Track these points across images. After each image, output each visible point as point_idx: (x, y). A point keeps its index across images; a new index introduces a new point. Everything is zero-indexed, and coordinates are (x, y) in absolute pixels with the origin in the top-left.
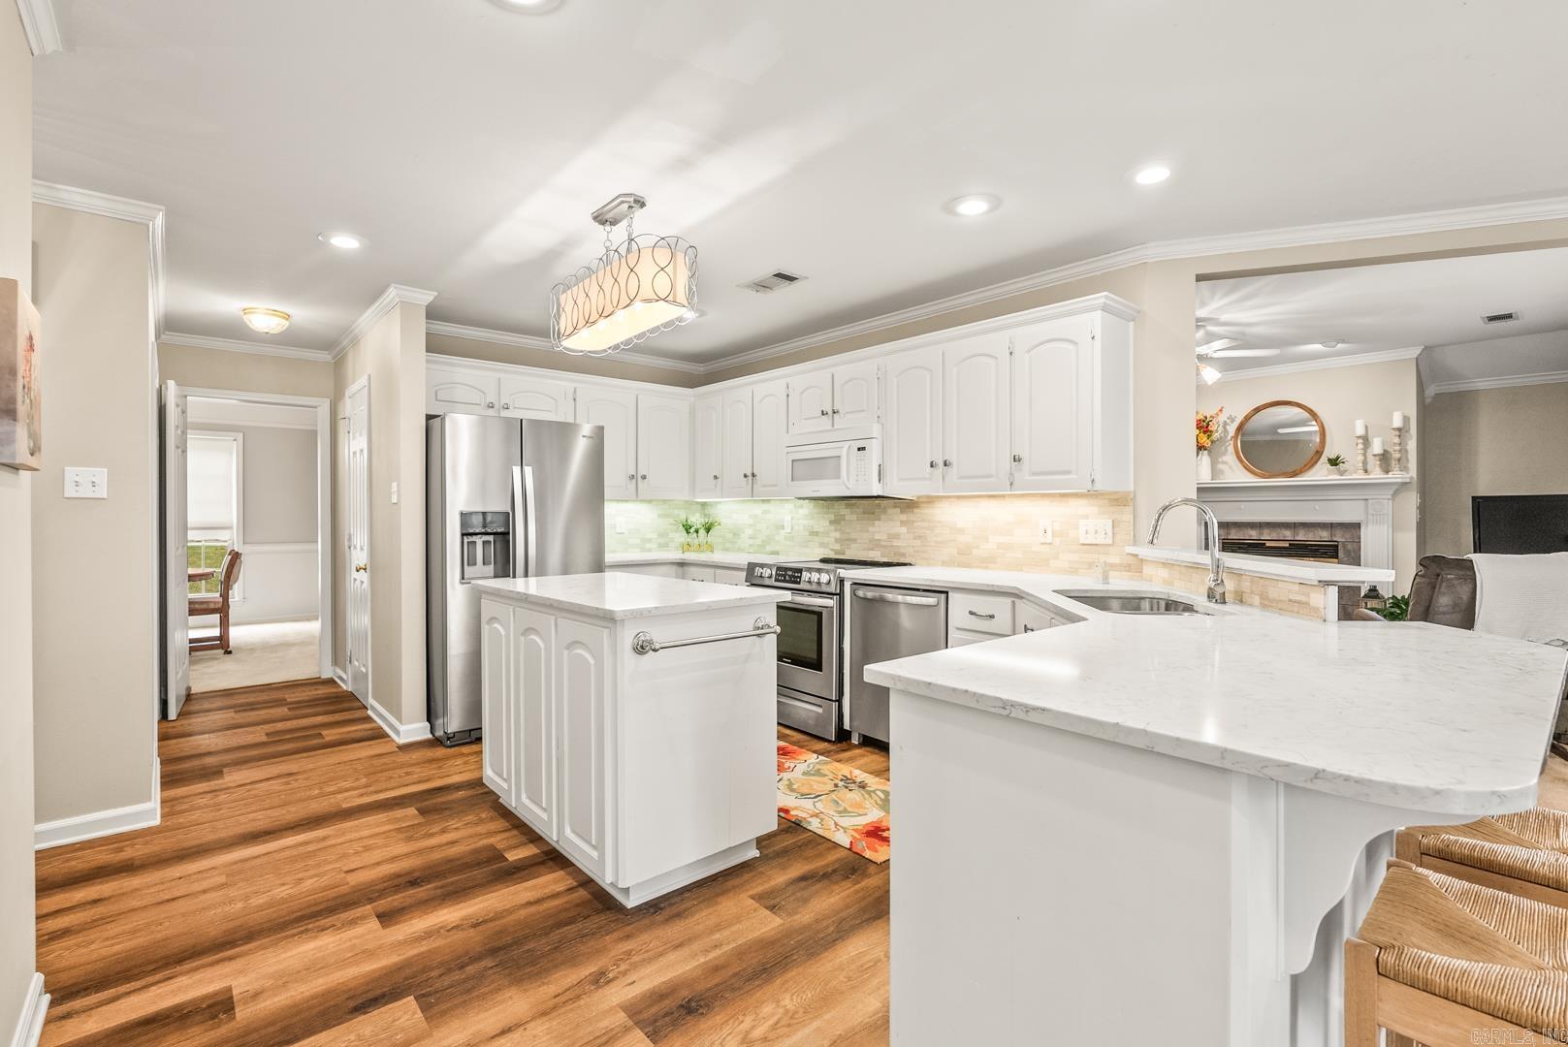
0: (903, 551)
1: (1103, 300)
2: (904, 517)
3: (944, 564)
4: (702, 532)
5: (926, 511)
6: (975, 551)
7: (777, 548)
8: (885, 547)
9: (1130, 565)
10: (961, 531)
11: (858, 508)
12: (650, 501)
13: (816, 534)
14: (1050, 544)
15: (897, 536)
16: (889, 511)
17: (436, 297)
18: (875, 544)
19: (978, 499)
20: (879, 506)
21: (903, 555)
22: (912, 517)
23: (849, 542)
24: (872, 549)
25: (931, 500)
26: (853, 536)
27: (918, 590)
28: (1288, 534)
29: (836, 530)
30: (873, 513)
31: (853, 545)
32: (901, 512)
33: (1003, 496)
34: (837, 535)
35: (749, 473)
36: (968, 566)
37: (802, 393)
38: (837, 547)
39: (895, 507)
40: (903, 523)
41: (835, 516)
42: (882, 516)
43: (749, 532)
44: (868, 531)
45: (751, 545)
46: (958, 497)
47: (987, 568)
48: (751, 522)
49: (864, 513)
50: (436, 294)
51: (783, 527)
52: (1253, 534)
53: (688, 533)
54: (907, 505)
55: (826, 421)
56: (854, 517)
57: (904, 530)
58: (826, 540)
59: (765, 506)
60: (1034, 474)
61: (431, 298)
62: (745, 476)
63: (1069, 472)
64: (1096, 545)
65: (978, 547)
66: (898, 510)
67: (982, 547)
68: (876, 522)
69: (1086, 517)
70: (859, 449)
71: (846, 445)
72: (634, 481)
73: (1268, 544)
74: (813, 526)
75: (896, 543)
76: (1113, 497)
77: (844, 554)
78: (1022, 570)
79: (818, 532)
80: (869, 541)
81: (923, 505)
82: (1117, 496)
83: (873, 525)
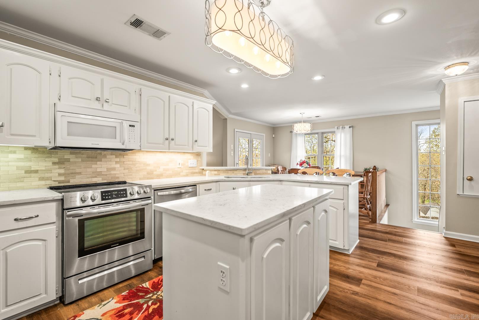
1: (214, 103)
2: (118, 160)
6: (155, 173)
8: (106, 175)
10: (149, 165)
11: (84, 155)
13: (29, 172)
14: (181, 168)
15: (114, 169)
16: (108, 157)
18: (99, 174)
19: (156, 153)
20: (101, 153)
22: (122, 159)
23: (73, 175)
24: (96, 177)
26: (78, 170)
29: (60, 168)
30: (96, 158)
31: (77, 176)
32: (116, 157)
33: (165, 152)
34: (62, 171)
36: (152, 178)
38: (62, 178)
39: (111, 155)
40: (117, 162)
41: (59, 159)
42: (103, 160)
44: (91, 167)
46: (147, 151)
47: (159, 178)
56: (80, 160)
57: (118, 166)
58: (47, 175)
63: (206, 147)
65: (156, 171)
66: (114, 156)
67: (157, 171)
68: (98, 163)
69: (190, 159)
70: (130, 126)
74: (31, 167)
75: (113, 172)
76: (196, 154)
77: (69, 182)
78: (172, 177)
79: (38, 170)
80: (93, 173)
81: (130, 154)
82: (197, 154)
83: (96, 164)
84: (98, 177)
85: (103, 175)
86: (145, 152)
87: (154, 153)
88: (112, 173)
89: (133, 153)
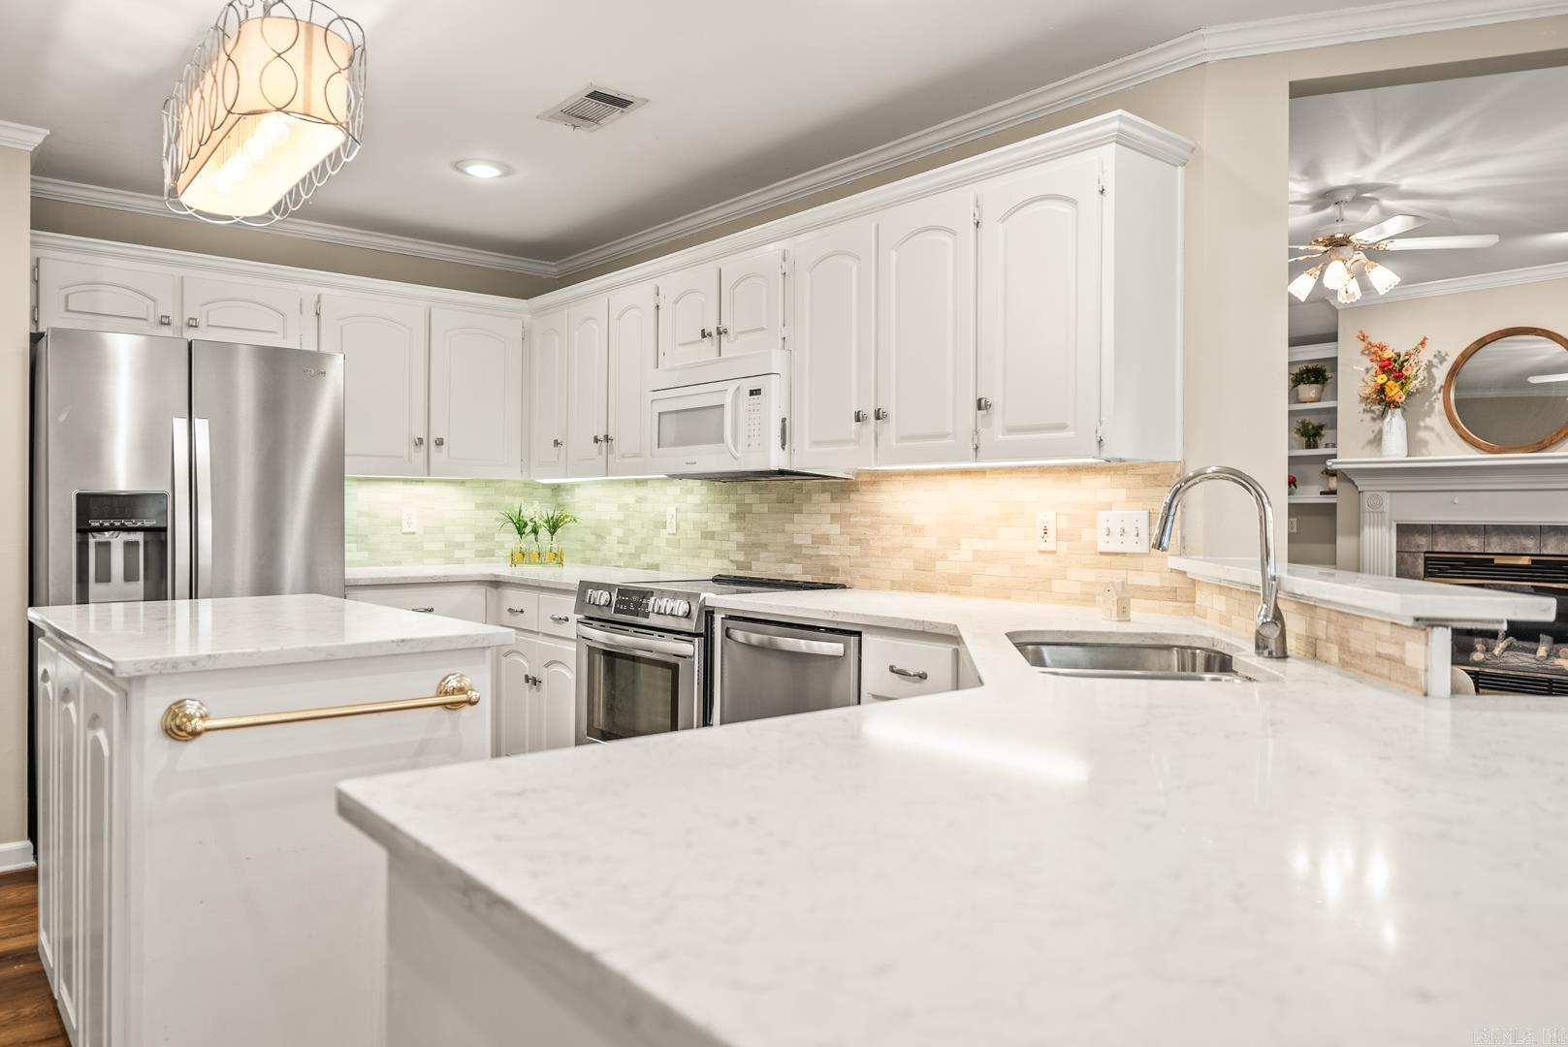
0: (833, 564)
1: (1116, 125)
2: (836, 508)
3: (897, 586)
4: (544, 533)
5: (868, 498)
6: (940, 566)
7: (656, 559)
8: (810, 557)
9: (1175, 590)
10: (919, 530)
11: (770, 492)
12: (463, 482)
13: (709, 535)
14: (1054, 552)
15: (825, 539)
16: (815, 497)
17: (47, 138)
18: (795, 552)
19: (945, 477)
20: (800, 488)
21: (835, 571)
22: (848, 508)
23: (756, 550)
25: (876, 479)
26: (764, 538)
27: (817, 629)
28: (1530, 544)
29: (739, 529)
30: (791, 501)
31: (763, 555)
32: (833, 500)
34: (740, 537)
35: (601, 437)
37: (676, 302)
38: (740, 557)
39: (824, 491)
40: (834, 517)
41: (738, 505)
42: (805, 507)
43: (618, 532)
44: (783, 531)
45: (620, 554)
47: (957, 593)
48: (620, 516)
49: (779, 501)
50: (48, 132)
51: (664, 525)
52: (1474, 544)
53: (521, 533)
54: (841, 488)
55: (708, 347)
56: (765, 508)
57: (834, 529)
58: (726, 546)
59: (641, 491)
60: (1011, 430)
61: (38, 140)
62: (596, 440)
63: (1063, 427)
64: (1124, 554)
66: (827, 496)
67: (950, 558)
68: (796, 516)
69: (1109, 506)
70: (752, 393)
71: (732, 386)
72: (424, 447)
73: (1498, 561)
74: (706, 523)
75: (824, 551)
76: (1150, 471)
77: (750, 569)
78: (1009, 598)
79: (714, 532)
80: (786, 547)
81: (864, 488)
82: (1156, 470)
83: (791, 521)
84: (795, 560)
85: (805, 556)
86: (908, 478)
87: (940, 477)
88: (822, 553)
89: (875, 482)
